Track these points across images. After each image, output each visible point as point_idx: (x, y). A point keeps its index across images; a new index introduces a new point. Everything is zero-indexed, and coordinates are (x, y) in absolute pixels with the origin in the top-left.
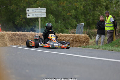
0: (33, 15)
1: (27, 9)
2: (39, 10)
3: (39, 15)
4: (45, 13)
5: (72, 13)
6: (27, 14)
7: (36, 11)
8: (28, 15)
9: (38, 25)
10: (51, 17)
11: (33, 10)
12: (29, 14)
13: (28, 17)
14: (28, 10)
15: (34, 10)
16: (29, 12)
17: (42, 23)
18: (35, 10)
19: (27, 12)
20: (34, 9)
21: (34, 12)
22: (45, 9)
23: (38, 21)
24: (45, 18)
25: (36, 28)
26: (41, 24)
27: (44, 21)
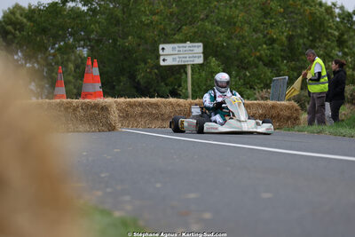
0: (174, 59)
1: (161, 46)
2: (187, 48)
3: (188, 59)
4: (202, 55)
5: (262, 52)
6: (162, 58)
7: (181, 49)
8: (164, 60)
9: (186, 81)
10: (212, 64)
11: (174, 49)
12: (166, 58)
13: (162, 63)
14: (163, 49)
15: (177, 49)
16: (165, 52)
17: (194, 76)
18: (179, 47)
19: (161, 52)
20: (176, 45)
21: (176, 52)
22: (201, 44)
23: (186, 74)
24: (201, 65)
25: (180, 89)
26: (192, 78)
27: (199, 73)
